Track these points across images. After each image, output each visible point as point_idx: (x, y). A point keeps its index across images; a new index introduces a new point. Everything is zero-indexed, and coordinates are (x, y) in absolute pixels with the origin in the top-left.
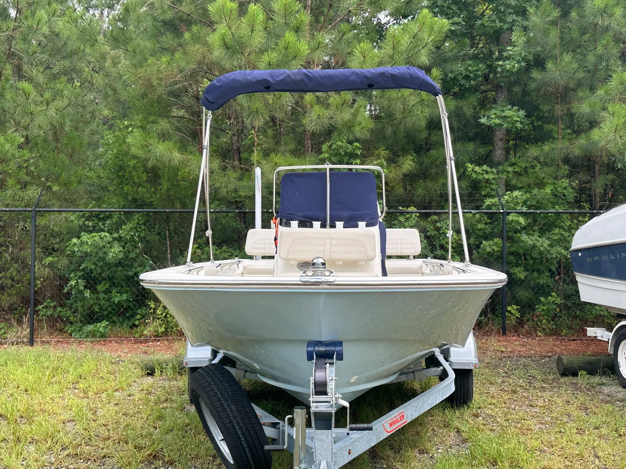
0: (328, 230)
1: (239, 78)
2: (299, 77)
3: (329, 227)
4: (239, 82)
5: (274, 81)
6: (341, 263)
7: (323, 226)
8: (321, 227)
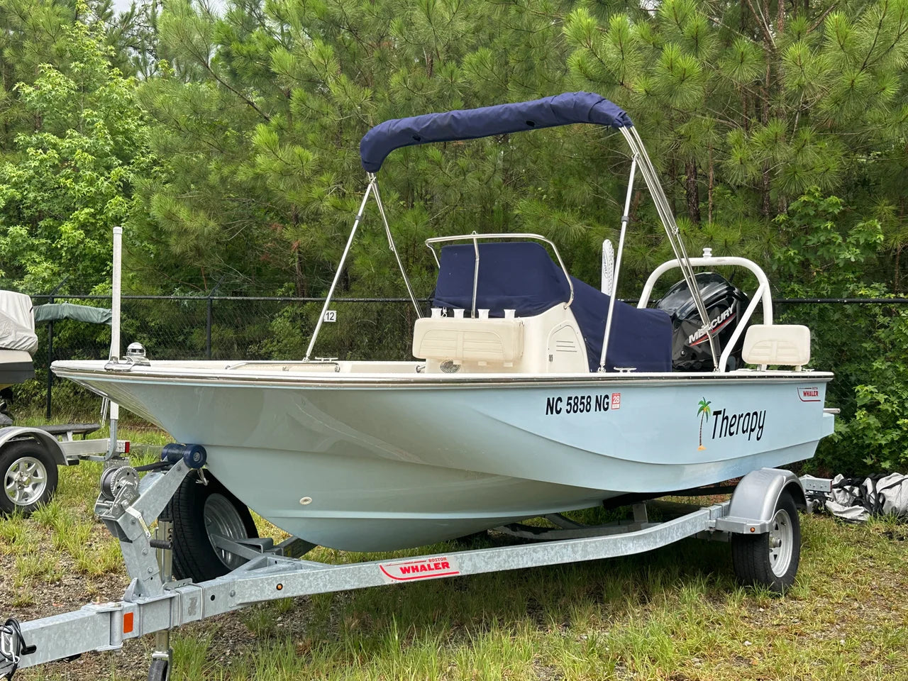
0: (472, 320)
1: (385, 130)
2: (446, 122)
3: (474, 317)
4: (385, 134)
5: (418, 128)
6: (484, 364)
7: (467, 315)
8: (464, 317)
